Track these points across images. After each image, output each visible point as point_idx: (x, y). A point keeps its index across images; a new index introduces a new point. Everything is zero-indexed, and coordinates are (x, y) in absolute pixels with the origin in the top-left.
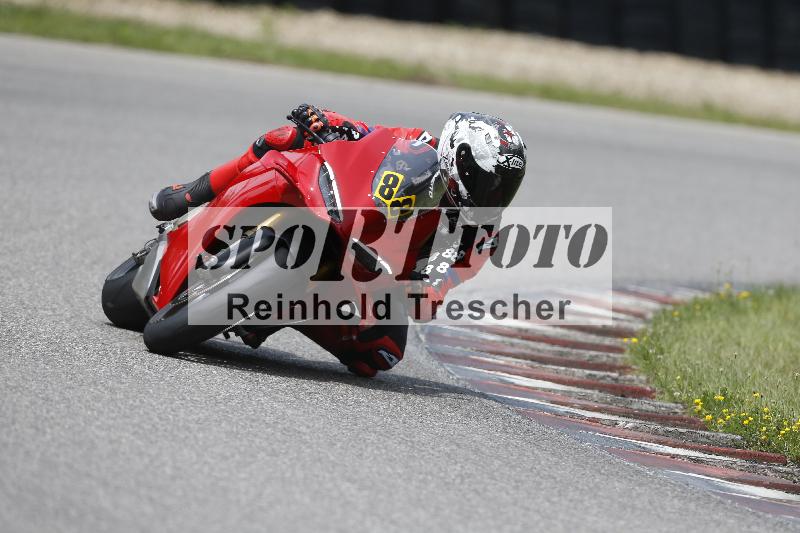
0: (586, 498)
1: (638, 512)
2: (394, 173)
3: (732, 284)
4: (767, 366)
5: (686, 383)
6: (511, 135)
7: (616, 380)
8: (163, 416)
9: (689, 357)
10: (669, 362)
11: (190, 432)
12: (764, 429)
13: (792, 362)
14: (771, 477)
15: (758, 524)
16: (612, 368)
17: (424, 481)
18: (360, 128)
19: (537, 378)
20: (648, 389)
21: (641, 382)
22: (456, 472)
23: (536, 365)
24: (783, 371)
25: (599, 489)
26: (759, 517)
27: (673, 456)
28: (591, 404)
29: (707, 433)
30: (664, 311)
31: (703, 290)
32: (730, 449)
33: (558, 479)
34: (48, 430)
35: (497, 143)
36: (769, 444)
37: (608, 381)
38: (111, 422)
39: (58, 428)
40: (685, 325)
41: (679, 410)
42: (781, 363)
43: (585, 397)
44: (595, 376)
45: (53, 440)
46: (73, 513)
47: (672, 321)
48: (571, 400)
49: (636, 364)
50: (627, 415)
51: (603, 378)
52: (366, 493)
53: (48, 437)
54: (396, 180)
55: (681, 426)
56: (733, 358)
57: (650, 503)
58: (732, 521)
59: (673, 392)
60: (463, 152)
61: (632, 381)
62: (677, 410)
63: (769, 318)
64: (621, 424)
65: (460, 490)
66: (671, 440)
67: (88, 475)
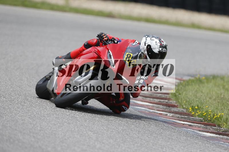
0: (159, 136)
1: (173, 140)
2: (129, 53)
3: (200, 75)
4: (210, 98)
5: (187, 103)
6: (163, 42)
7: (167, 102)
8: (37, 113)
9: (188, 96)
10: (182, 97)
11: (45, 117)
12: (209, 116)
13: (217, 97)
14: (211, 130)
15: (208, 144)
16: (166, 99)
17: (112, 131)
18: (117, 39)
19: (144, 102)
20: (176, 105)
21: (174, 103)
22: (121, 129)
23: (144, 98)
24: (215, 100)
25: (162, 133)
26: (208, 141)
27: (183, 124)
28: (160, 109)
29: (193, 118)
30: (181, 83)
31: (192, 77)
32: (200, 122)
33: (150, 131)
34: (4, 117)
35: (159, 44)
36: (211, 121)
37: (165, 103)
38: (22, 115)
39: (7, 116)
40: (187, 87)
41: (185, 111)
42: (214, 97)
43: (158, 107)
44: (161, 101)
45: (6, 120)
46: (11, 140)
47: (183, 86)
48: (154, 108)
49: (172, 98)
50: (170, 112)
51: (163, 102)
52: (95, 135)
53: (4, 119)
54: (130, 55)
55: (186, 115)
56: (200, 96)
57: (177, 137)
58: (200, 143)
59: (183, 106)
60: (149, 47)
61: (171, 103)
62: (184, 111)
63: (211, 85)
64: (168, 115)
65: (122, 134)
66: (183, 119)
67: (16, 130)
